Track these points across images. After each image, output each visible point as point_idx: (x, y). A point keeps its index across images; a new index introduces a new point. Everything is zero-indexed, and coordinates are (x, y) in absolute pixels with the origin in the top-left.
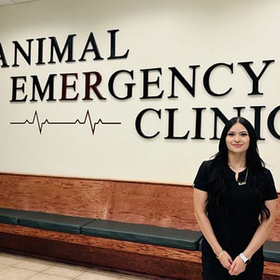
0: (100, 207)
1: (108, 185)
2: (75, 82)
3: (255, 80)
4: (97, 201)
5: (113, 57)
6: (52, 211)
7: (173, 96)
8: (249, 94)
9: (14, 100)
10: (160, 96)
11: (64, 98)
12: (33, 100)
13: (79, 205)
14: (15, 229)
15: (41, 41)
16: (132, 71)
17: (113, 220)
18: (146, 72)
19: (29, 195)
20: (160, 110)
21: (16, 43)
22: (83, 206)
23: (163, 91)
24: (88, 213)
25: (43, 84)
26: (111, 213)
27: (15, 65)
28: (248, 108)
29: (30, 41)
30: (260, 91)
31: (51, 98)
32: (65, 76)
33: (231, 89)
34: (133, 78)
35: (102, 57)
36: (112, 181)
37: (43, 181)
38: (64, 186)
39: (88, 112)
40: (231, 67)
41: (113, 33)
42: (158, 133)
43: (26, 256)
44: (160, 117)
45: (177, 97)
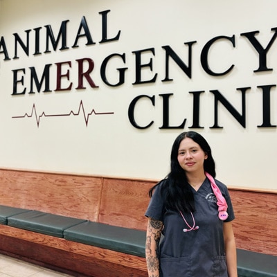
0: (91, 208)
1: (99, 182)
2: (68, 71)
3: (263, 53)
4: (88, 201)
5: (104, 40)
6: (45, 210)
7: (167, 79)
8: (255, 71)
9: (15, 93)
10: (153, 81)
11: (59, 89)
12: (31, 92)
13: (71, 204)
14: (3, 230)
15: (37, 30)
16: (124, 54)
17: (104, 222)
18: (138, 54)
19: (26, 192)
20: (154, 96)
21: (16, 35)
22: (75, 206)
23: (156, 75)
24: (79, 214)
25: (40, 75)
26: (102, 214)
27: (16, 57)
28: (254, 88)
29: (28, 32)
30: (268, 66)
31: (47, 90)
32: (59, 65)
33: (233, 66)
34: (125, 62)
35: (94, 41)
36: (104, 178)
37: (39, 177)
38: (57, 183)
39: (81, 103)
40: (232, 39)
41: (104, 14)
42: (152, 122)
43: (17, 258)
44: (154, 104)
45: (172, 80)
